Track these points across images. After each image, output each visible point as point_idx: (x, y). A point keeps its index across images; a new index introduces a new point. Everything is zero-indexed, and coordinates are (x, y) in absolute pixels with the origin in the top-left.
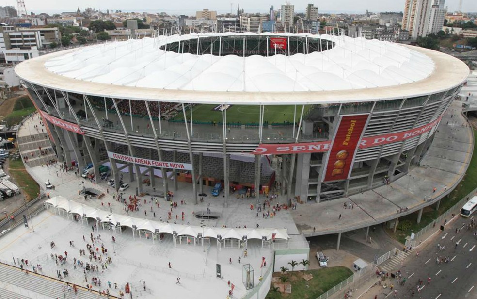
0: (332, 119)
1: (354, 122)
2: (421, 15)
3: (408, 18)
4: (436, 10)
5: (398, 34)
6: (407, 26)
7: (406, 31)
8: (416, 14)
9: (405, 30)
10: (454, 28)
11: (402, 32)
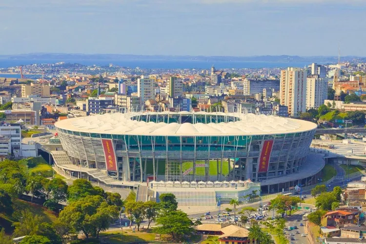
0: (260, 142)
1: (269, 142)
2: (298, 90)
3: (286, 93)
4: (316, 81)
5: (278, 110)
6: (285, 100)
7: (285, 107)
8: (293, 88)
9: (283, 106)
10: (336, 102)
11: (281, 108)
